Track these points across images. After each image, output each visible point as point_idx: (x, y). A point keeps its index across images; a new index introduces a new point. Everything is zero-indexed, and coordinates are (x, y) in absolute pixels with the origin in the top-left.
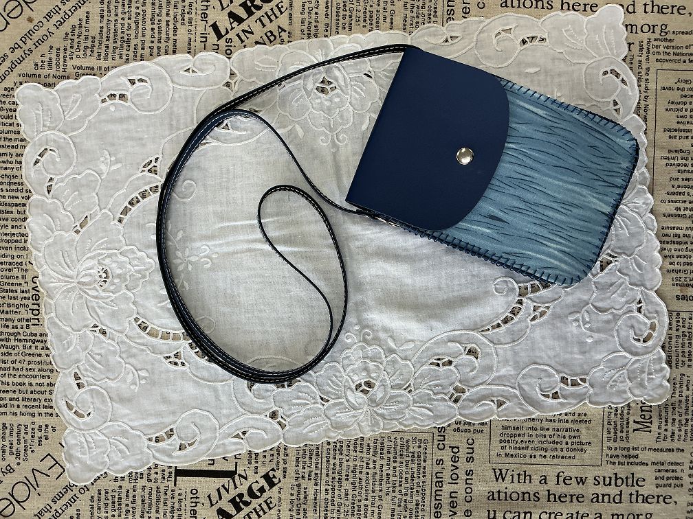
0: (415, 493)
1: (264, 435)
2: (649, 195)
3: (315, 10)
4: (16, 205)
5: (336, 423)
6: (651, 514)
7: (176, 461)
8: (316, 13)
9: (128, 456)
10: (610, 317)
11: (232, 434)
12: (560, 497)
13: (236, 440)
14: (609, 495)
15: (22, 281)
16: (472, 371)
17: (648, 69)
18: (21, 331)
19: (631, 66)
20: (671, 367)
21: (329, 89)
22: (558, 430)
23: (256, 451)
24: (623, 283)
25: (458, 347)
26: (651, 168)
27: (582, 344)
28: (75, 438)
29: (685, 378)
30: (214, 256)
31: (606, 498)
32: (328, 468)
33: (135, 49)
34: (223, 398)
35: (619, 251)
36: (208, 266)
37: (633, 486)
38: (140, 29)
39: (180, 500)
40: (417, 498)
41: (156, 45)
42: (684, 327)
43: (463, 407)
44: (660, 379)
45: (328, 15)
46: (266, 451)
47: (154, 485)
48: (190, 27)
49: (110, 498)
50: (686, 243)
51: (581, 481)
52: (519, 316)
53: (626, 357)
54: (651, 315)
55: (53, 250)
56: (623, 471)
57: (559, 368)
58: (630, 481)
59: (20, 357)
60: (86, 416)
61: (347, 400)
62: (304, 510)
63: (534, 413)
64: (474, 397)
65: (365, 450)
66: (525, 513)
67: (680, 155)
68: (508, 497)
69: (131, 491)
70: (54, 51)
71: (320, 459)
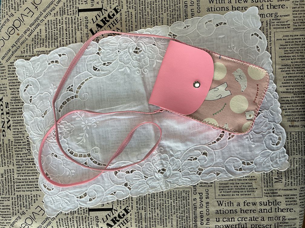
0: (186, 213)
1: (123, 193)
2: (274, 84)
3: (131, 20)
4: (18, 109)
5: (151, 186)
6: (285, 217)
7: (88, 205)
8: (132, 21)
9: (69, 205)
10: (261, 136)
11: (110, 193)
12: (246, 211)
13: (112, 196)
14: (266, 209)
15: (23, 138)
16: (205, 161)
17: (270, 32)
18: (24, 158)
19: (263, 31)
20: (289, 155)
21: (139, 52)
22: (243, 184)
23: (120, 200)
24: (266, 121)
25: (199, 152)
26: (274, 73)
27: (250, 147)
28: (48, 198)
29: (295, 159)
30: (97, 122)
31: (265, 210)
32: (149, 204)
33: (60, 42)
34: (106, 179)
35: (263, 108)
36: (96, 126)
37: (276, 205)
38: (61, 34)
39: (91, 221)
40: (187, 215)
41: (68, 39)
42: (293, 138)
43: (203, 176)
44: (284, 160)
45: (136, 21)
46: (124, 199)
47: (81, 216)
48: (81, 31)
49: (64, 222)
50: (292, 103)
51: (254, 204)
52: (223, 138)
53: (269, 152)
54: (279, 134)
55: (34, 125)
56: (271, 199)
57: (242, 158)
58: (275, 203)
59: (24, 168)
60: (52, 190)
61: (155, 177)
62: (141, 222)
63: (232, 177)
64: (207, 172)
65: (164, 196)
66: (232, 218)
67: (286, 67)
68: (224, 212)
69: (72, 218)
70: (28, 46)
71: (146, 201)
